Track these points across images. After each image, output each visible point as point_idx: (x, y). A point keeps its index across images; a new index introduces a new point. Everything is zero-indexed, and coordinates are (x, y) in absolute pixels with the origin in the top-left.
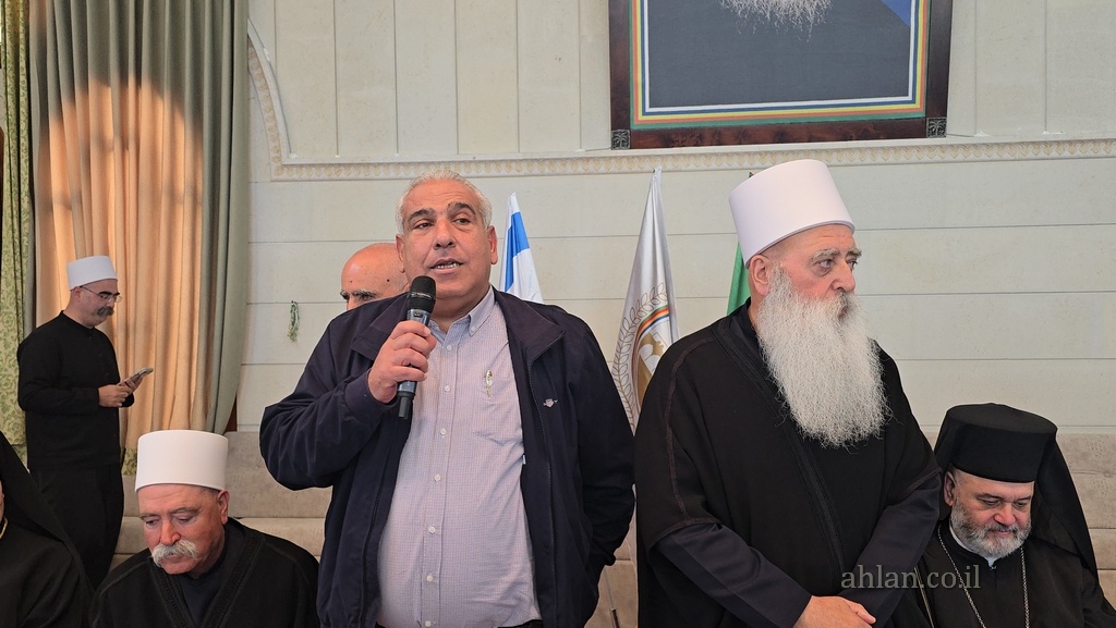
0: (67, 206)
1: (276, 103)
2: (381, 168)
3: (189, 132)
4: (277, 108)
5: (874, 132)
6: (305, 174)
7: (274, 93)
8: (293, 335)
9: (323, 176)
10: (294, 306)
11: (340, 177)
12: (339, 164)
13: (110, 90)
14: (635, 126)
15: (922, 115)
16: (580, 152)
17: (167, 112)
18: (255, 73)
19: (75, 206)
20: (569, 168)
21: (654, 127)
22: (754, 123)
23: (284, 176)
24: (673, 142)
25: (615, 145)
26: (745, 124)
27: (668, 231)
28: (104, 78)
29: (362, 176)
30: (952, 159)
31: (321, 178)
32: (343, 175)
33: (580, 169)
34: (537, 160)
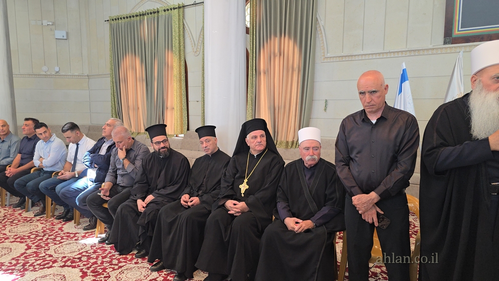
0: (265, 73)
1: (324, 38)
2: (356, 56)
3: (298, 49)
4: (324, 40)
6: (332, 60)
7: (324, 35)
8: (325, 110)
9: (338, 60)
10: (326, 101)
12: (343, 56)
13: (277, 38)
14: (454, 36)
16: (430, 46)
17: (292, 43)
18: (318, 29)
19: (267, 73)
20: (426, 52)
21: (462, 36)
23: (326, 61)
24: (469, 40)
25: (445, 43)
28: (275, 35)
29: (350, 59)
32: (344, 60)
33: (430, 53)
34: (413, 50)
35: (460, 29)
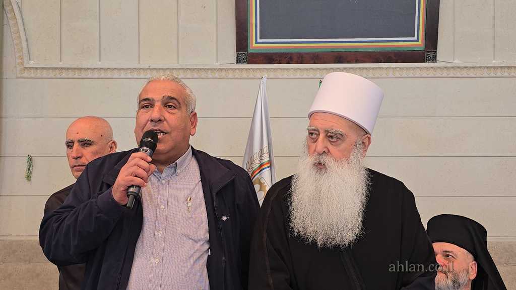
1: (21, 28)
2: (89, 71)
4: (22, 32)
5: (394, 58)
6: (39, 74)
7: (20, 22)
8: (29, 177)
9: (52, 75)
10: (30, 158)
11: (62, 76)
12: (62, 68)
14: (250, 50)
15: (423, 48)
16: (217, 65)
20: (210, 75)
21: (263, 51)
22: (323, 51)
23: (26, 74)
24: (274, 60)
25: (238, 61)
26: (318, 51)
27: (270, 115)
29: (76, 76)
30: (440, 75)
31: (50, 76)
32: (64, 75)
33: (217, 75)
34: (189, 69)
35: (259, 40)
